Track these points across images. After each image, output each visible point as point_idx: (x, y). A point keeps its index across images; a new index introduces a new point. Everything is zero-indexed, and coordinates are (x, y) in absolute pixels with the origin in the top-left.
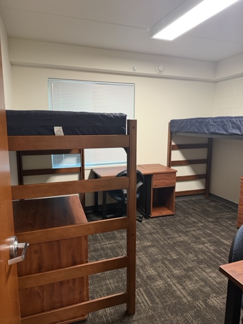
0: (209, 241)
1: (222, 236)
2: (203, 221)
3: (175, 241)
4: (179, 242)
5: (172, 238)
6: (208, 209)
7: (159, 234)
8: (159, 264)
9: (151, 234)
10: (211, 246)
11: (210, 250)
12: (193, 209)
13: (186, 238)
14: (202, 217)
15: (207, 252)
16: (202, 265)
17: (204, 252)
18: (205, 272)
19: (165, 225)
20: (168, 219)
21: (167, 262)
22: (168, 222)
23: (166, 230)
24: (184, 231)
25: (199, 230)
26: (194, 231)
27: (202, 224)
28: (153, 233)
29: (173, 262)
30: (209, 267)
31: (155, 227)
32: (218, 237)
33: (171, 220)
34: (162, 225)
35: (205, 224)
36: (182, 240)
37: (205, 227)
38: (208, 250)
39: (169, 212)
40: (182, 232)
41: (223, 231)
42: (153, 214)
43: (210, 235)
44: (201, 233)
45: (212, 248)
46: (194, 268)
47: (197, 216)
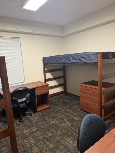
0: (68, 120)
1: (74, 116)
2: (64, 108)
3: (50, 124)
4: (52, 125)
5: (48, 123)
6: (66, 101)
7: (41, 121)
8: (41, 142)
9: (37, 122)
10: (69, 123)
11: (68, 126)
12: (59, 102)
13: (56, 121)
14: (64, 106)
15: (67, 127)
16: (65, 137)
17: (65, 128)
18: (66, 141)
19: (45, 115)
20: (47, 111)
21: (45, 140)
22: (47, 112)
23: (45, 118)
24: (55, 116)
25: (62, 114)
26: (60, 115)
27: (64, 110)
28: (38, 122)
29: (49, 139)
30: (69, 137)
31: (39, 117)
32: (72, 117)
33: (48, 111)
34: (43, 115)
35: (65, 110)
36: (54, 122)
37: (65, 112)
38: (67, 126)
39: (47, 107)
40: (54, 117)
41: (74, 112)
42: (38, 109)
43: (68, 116)
44: (64, 116)
45: (69, 124)
46: (61, 140)
47: (61, 106)
